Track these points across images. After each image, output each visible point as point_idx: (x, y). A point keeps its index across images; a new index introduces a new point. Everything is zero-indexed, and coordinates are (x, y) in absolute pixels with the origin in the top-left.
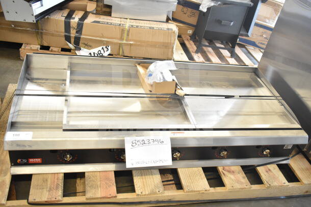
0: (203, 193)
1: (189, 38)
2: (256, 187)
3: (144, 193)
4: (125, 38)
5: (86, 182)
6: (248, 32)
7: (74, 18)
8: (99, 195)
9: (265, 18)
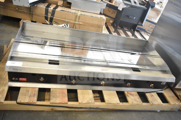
0: (116, 105)
1: (111, 25)
2: (145, 104)
3: (83, 102)
4: (77, 21)
5: (51, 94)
6: (142, 23)
7: (51, 8)
8: (58, 102)
9: (152, 17)
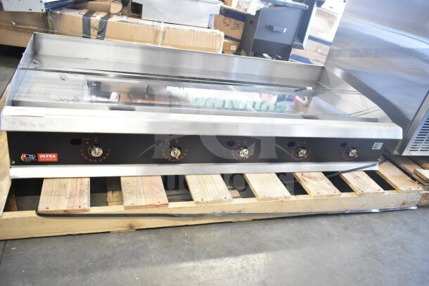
0: (282, 201)
1: (233, 53)
2: (345, 194)
3: (205, 200)
4: (160, 42)
6: (302, 43)
7: (95, 17)
8: (143, 203)
